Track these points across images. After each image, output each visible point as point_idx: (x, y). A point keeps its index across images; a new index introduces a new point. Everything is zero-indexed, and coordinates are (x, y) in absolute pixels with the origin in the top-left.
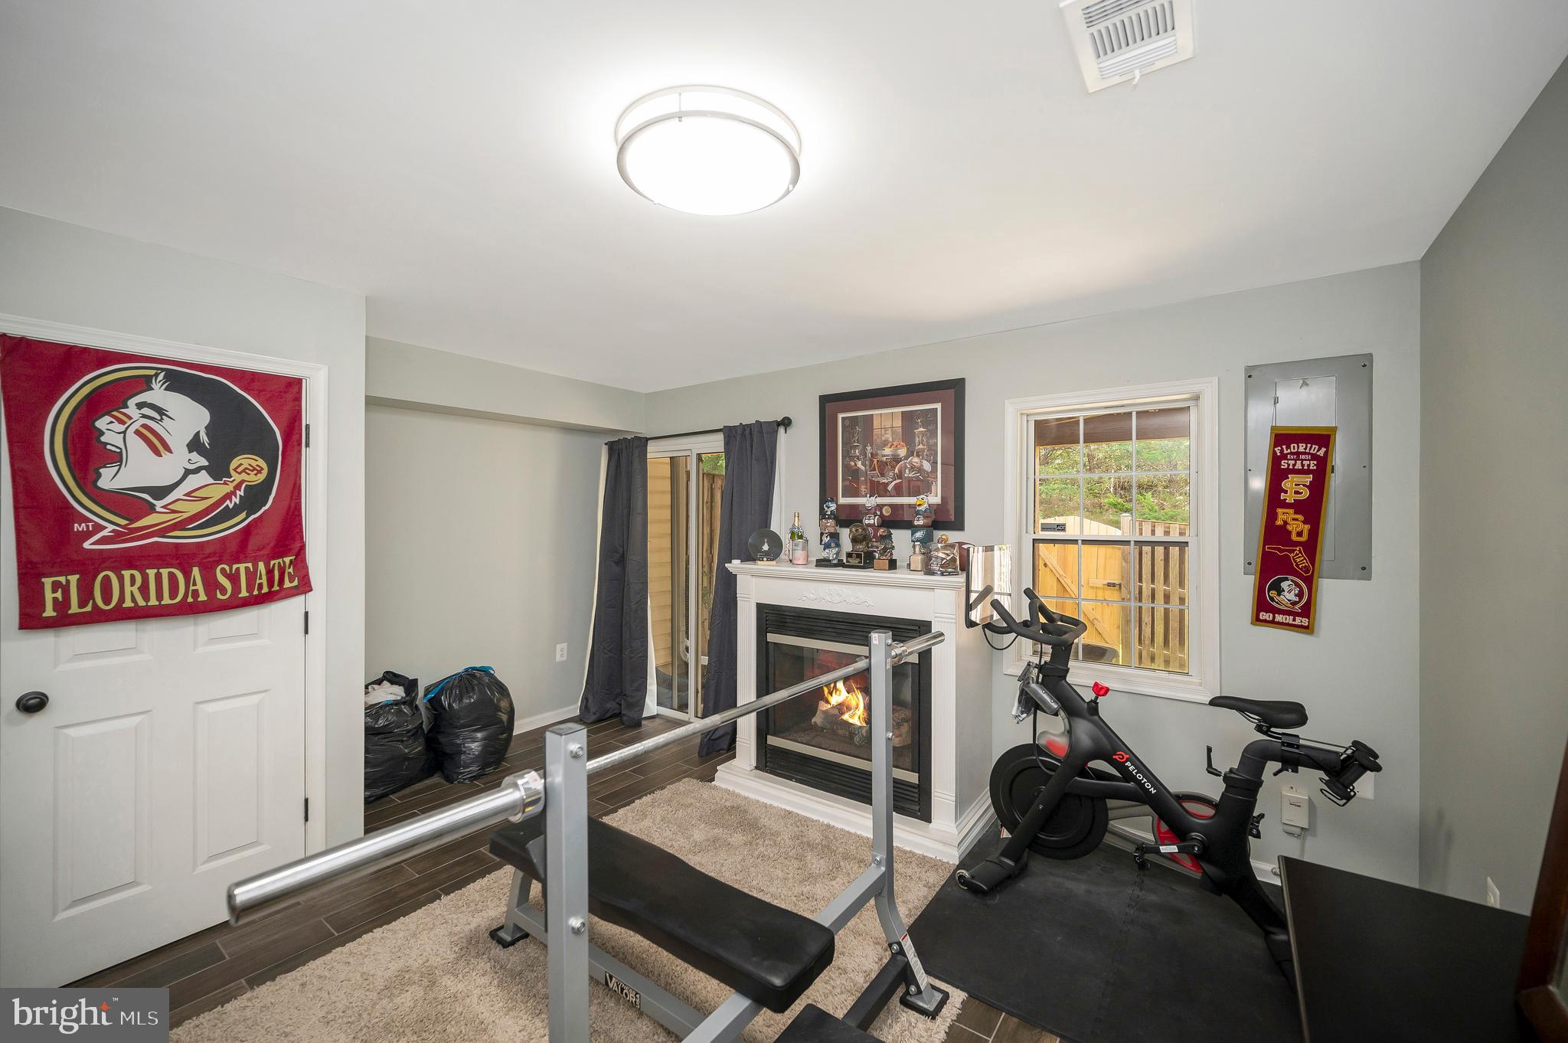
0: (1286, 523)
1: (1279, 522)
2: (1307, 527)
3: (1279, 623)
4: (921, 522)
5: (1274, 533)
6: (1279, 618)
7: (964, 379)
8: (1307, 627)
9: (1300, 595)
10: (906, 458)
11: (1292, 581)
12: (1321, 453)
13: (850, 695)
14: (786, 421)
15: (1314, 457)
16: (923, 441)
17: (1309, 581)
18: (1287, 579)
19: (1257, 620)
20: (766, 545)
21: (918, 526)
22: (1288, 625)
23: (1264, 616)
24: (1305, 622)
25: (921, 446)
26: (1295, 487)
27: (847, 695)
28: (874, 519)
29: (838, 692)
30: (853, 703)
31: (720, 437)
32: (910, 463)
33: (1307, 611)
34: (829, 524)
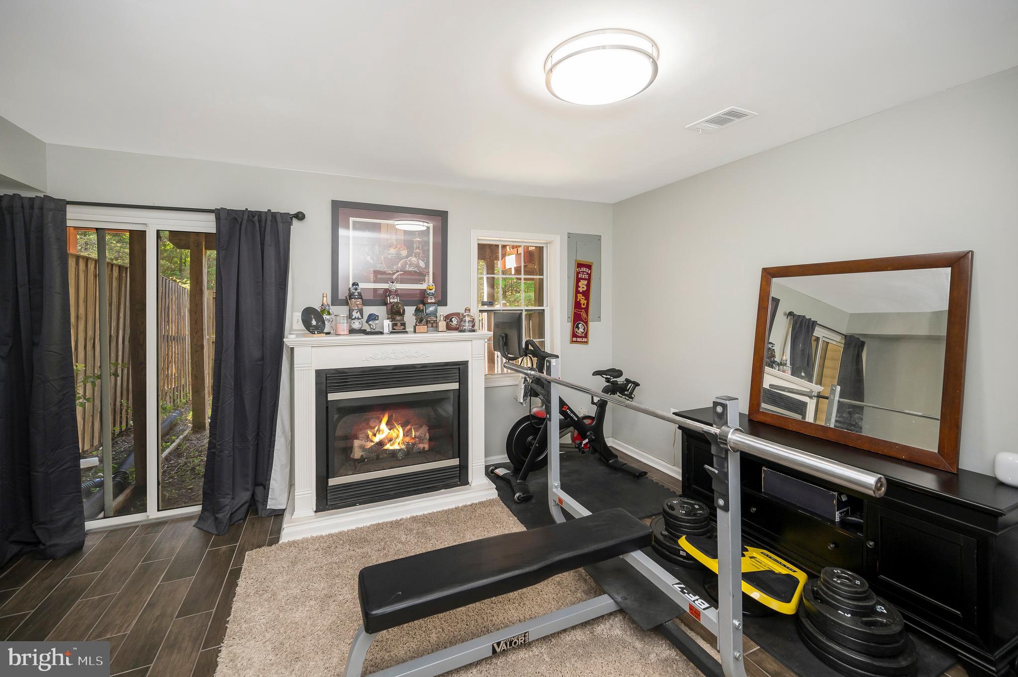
0: (580, 300)
1: (578, 300)
2: (586, 301)
3: (579, 342)
4: (433, 301)
5: (577, 305)
6: (579, 339)
7: (447, 212)
8: (586, 342)
9: (584, 329)
10: (407, 257)
11: (583, 324)
12: (589, 272)
13: (392, 431)
14: (300, 216)
15: (588, 274)
16: (419, 247)
17: (586, 323)
18: (580, 323)
19: (572, 342)
20: (314, 320)
21: (431, 303)
22: (581, 342)
23: (574, 339)
24: (585, 340)
25: (418, 250)
26: (583, 284)
27: (389, 431)
28: (397, 299)
29: (381, 432)
30: (394, 435)
31: (212, 217)
32: (410, 261)
33: (586, 336)
34: (358, 303)
